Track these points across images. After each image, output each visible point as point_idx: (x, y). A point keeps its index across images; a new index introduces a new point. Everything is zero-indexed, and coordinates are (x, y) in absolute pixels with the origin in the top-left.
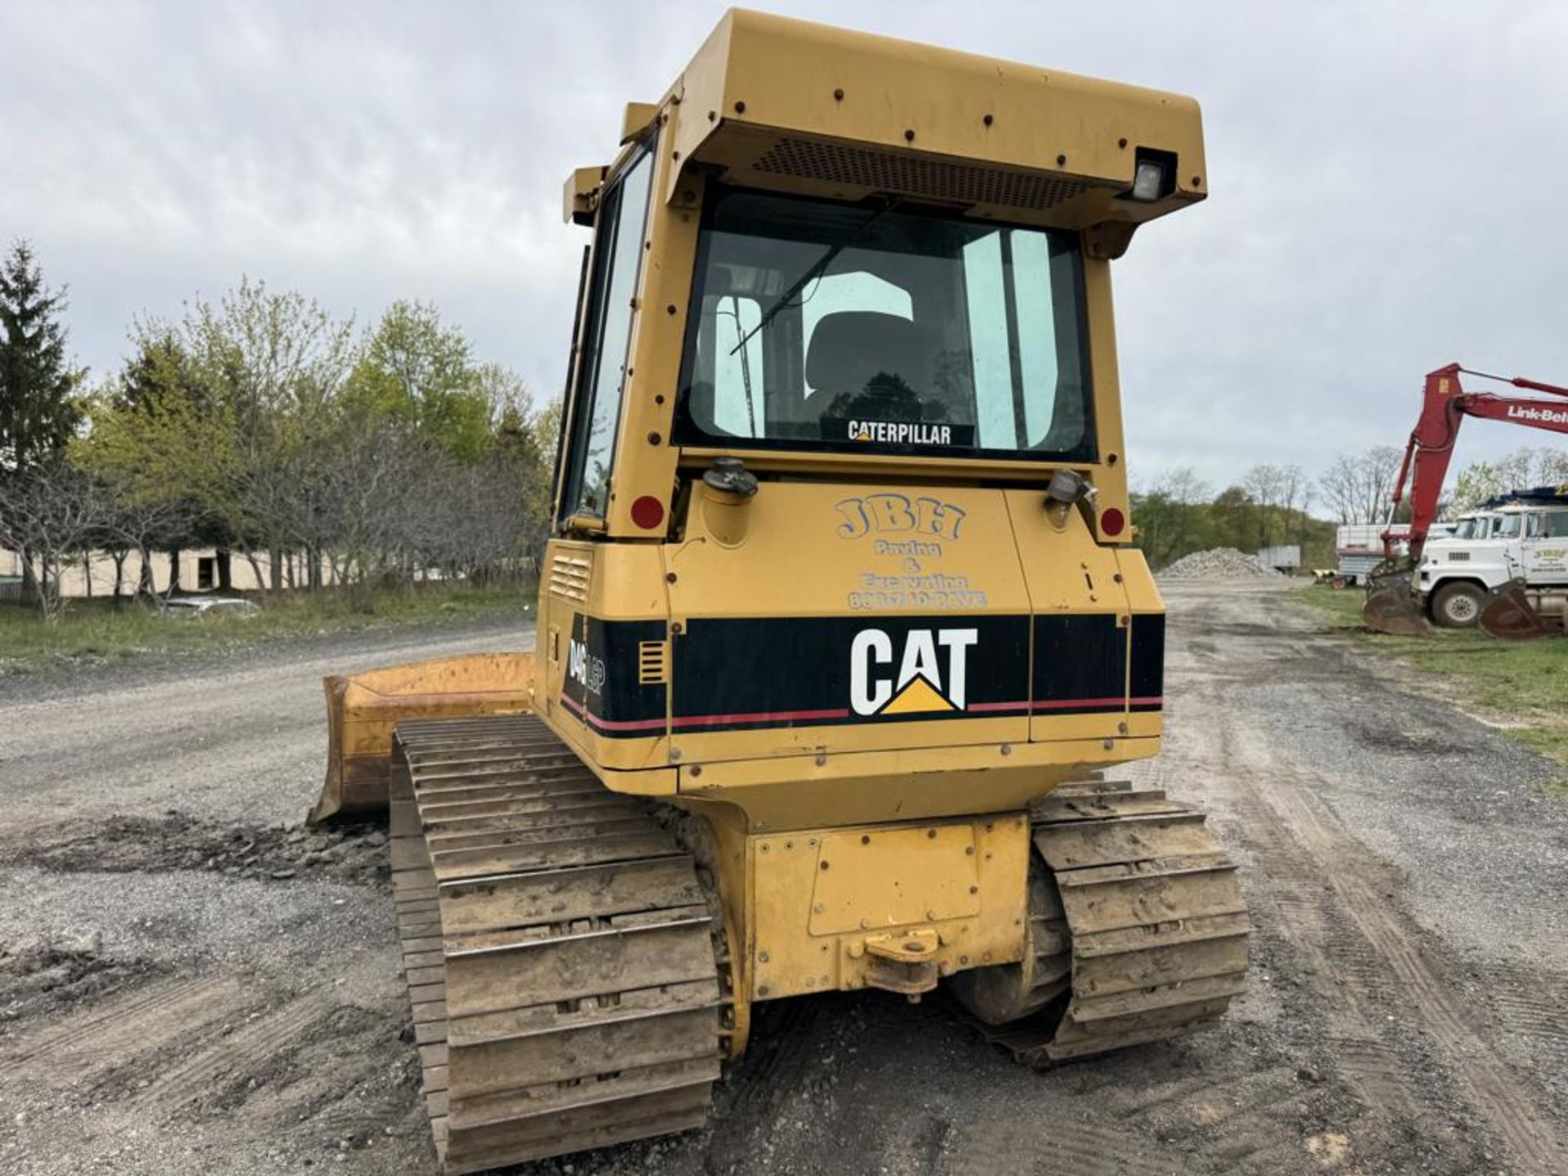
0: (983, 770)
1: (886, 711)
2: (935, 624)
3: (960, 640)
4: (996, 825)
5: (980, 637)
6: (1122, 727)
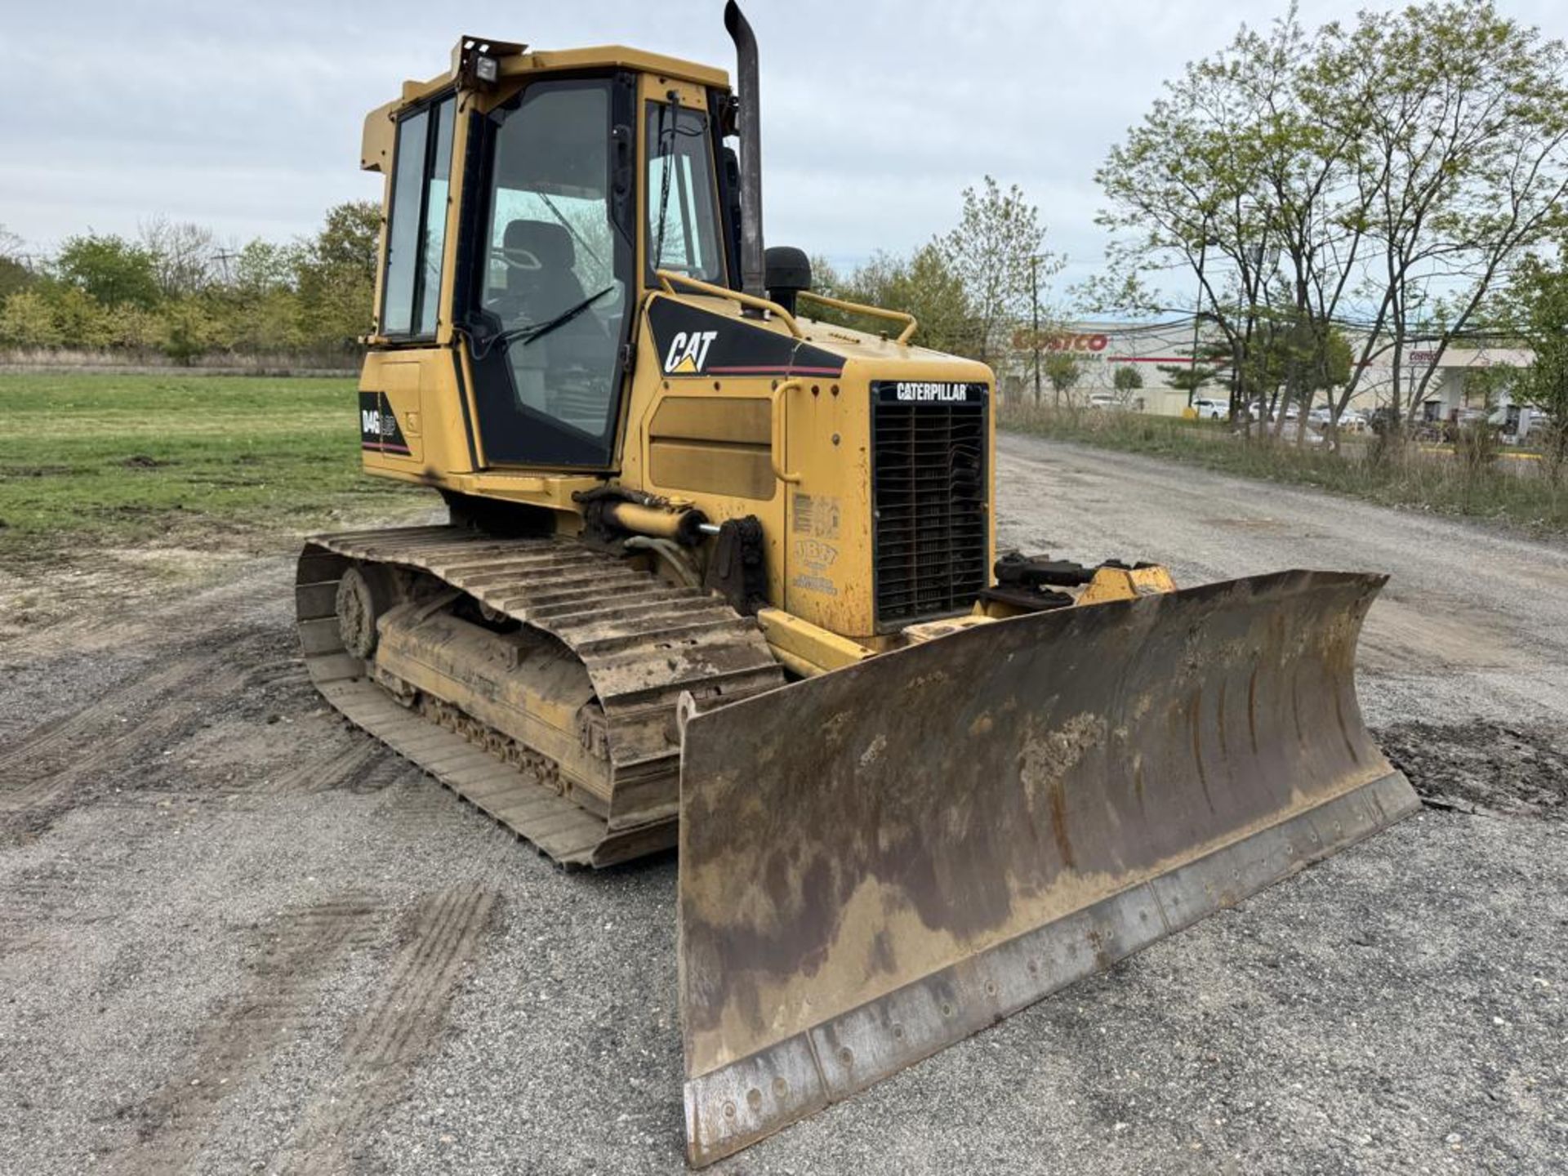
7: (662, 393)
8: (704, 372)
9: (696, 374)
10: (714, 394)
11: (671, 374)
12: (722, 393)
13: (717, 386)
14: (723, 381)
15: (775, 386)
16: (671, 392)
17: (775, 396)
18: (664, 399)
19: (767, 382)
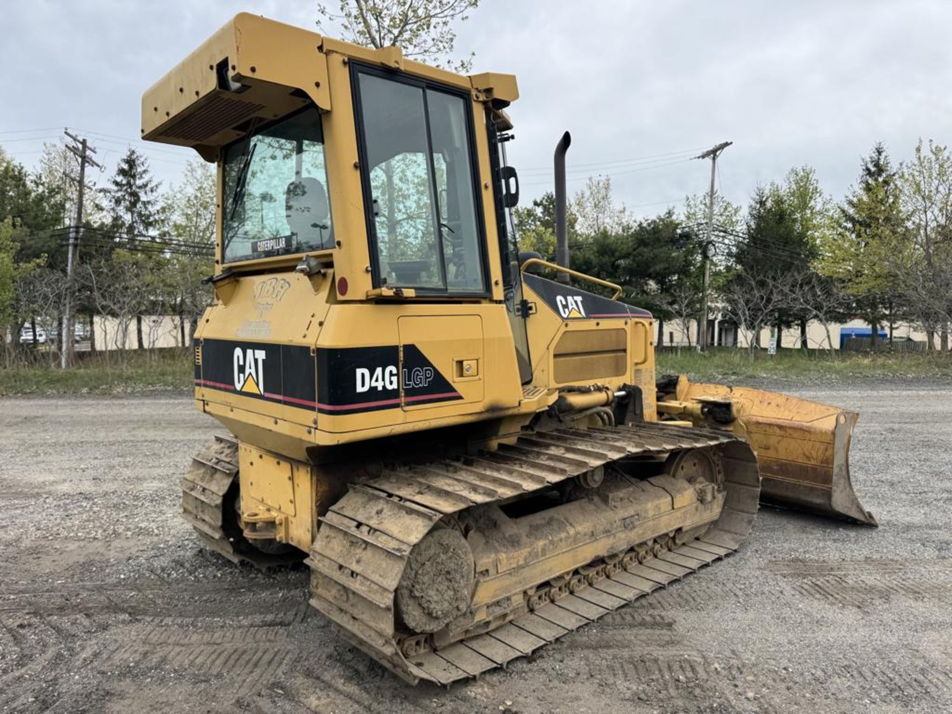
0: (270, 430)
1: (244, 390)
2: (255, 346)
3: (261, 355)
4: (300, 468)
5: (266, 354)
6: (316, 422)
7: (563, 329)
8: (588, 317)
9: (584, 318)
10: (595, 327)
11: (568, 318)
12: (600, 327)
13: (598, 324)
14: (601, 321)
15: (626, 323)
16: (569, 329)
17: (628, 328)
18: (565, 332)
19: (623, 321)
